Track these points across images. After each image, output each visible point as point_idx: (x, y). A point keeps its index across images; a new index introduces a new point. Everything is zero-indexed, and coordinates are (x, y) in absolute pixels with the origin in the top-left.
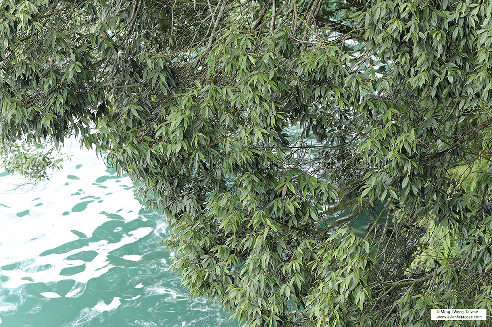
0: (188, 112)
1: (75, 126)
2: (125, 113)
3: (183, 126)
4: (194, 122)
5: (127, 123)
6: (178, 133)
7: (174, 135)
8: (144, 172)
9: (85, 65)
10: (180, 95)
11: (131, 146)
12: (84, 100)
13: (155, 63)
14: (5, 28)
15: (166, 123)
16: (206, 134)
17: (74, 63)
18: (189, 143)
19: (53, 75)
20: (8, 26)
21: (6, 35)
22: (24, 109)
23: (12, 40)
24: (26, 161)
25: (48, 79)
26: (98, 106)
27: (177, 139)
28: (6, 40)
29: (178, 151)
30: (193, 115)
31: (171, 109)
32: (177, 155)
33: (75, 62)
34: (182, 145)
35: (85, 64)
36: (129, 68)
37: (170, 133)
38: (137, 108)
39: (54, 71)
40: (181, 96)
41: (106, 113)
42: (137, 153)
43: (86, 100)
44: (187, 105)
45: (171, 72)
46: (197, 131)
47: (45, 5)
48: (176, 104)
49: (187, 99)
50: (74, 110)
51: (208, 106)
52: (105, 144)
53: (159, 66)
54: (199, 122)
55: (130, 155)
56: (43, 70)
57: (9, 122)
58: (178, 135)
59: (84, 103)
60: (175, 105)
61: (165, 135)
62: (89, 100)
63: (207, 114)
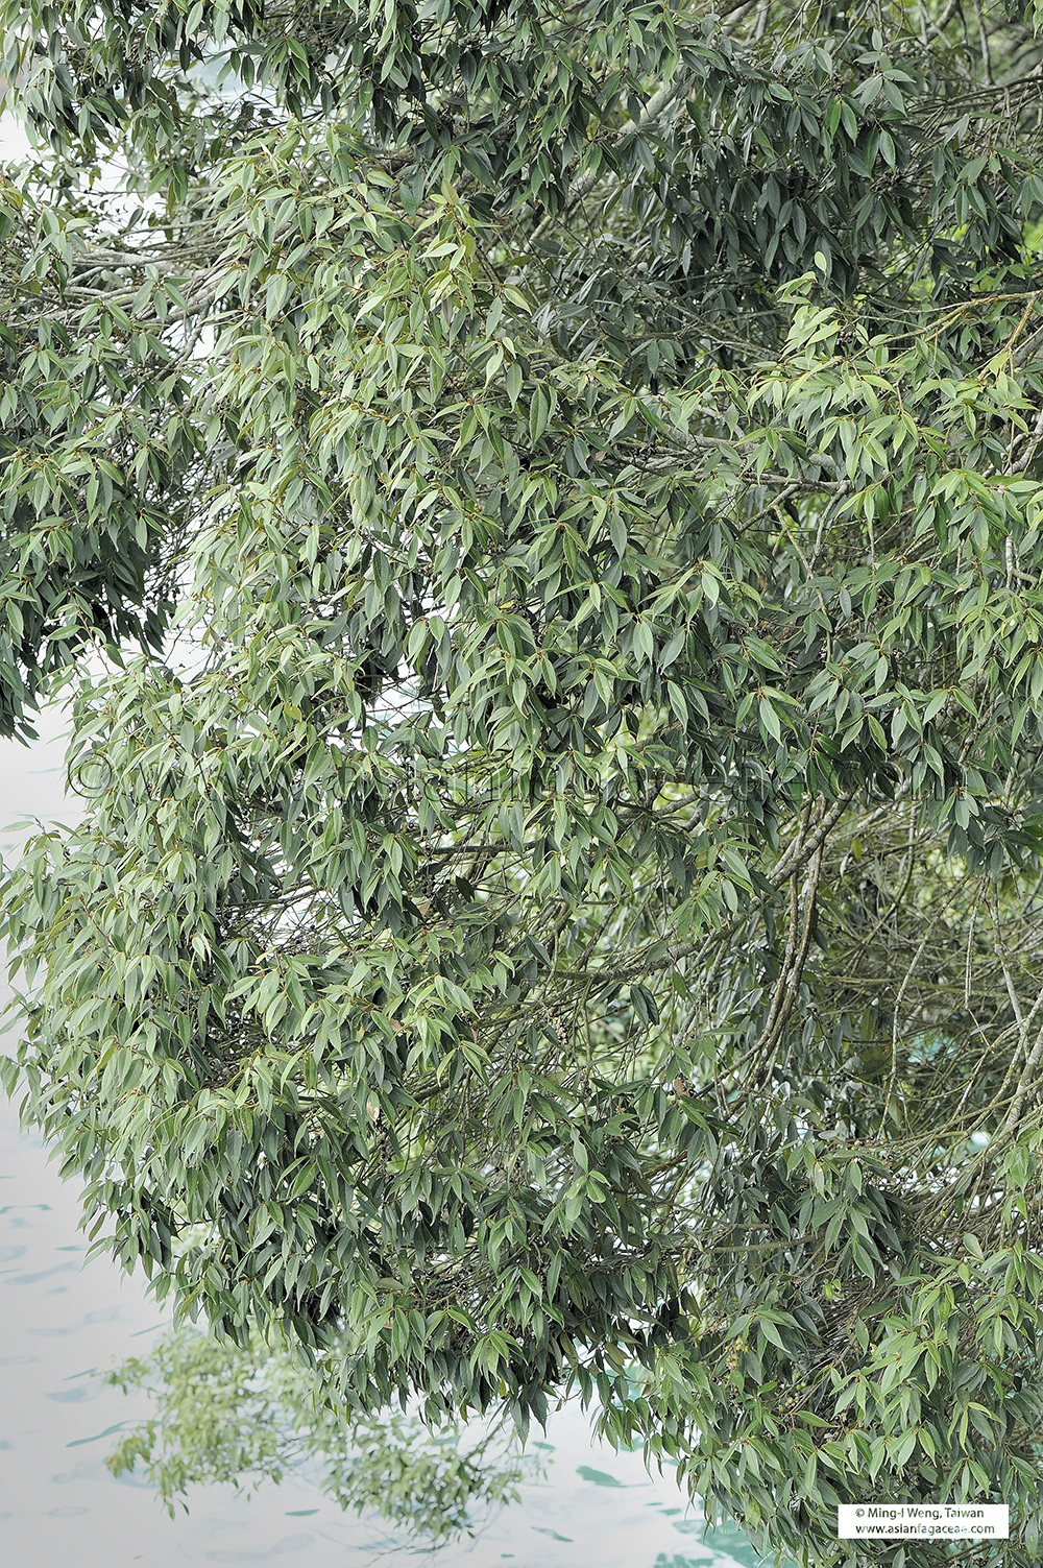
0: (940, 1334)
1: (583, 1374)
2: (741, 1334)
3: (923, 1380)
4: (958, 1368)
5: (748, 1368)
6: (905, 1401)
7: (892, 1407)
8: (793, 1525)
9: (618, 1181)
10: (915, 1279)
11: (758, 1442)
12: (610, 1289)
13: (835, 1176)
14: (369, 1058)
15: (868, 1370)
16: (995, 1407)
17: (583, 1173)
18: (941, 1434)
19: (516, 1211)
20: (378, 1053)
21: (372, 1078)
22: (419, 1318)
23: (392, 1096)
24: (403, 1472)
25: (501, 1222)
26: (654, 1311)
27: (904, 1420)
28: (374, 1096)
29: (904, 1458)
30: (954, 1344)
31: (888, 1324)
32: (900, 1471)
33: (586, 1168)
34: (918, 1442)
35: (617, 1177)
36: (754, 1190)
37: (880, 1400)
38: (780, 1321)
39: (518, 1199)
40: (919, 1283)
41: (682, 1333)
42: (775, 1464)
43: (617, 1290)
44: (937, 1313)
45: (885, 1207)
46: (966, 1397)
47: (497, 988)
48: (902, 1310)
49: (937, 1292)
50: (580, 1320)
51: (1003, 1317)
52: (674, 1431)
53: (848, 1186)
54: (974, 1368)
55: (755, 1471)
56: (486, 1196)
57: (371, 1353)
58: (905, 1407)
59: (613, 1302)
60: (898, 1314)
61: (863, 1408)
62: (629, 1291)
63: (998, 1342)
